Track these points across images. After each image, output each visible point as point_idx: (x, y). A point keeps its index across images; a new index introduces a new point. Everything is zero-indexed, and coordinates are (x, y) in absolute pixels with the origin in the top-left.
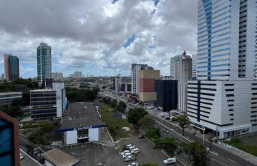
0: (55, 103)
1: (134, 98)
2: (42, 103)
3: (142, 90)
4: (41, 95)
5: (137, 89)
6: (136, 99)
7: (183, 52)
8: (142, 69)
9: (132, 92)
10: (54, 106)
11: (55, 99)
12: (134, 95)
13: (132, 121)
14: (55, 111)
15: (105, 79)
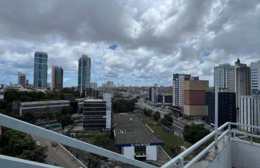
0: (105, 114)
1: (178, 111)
2: (93, 114)
3: (188, 102)
4: (92, 105)
5: (181, 101)
6: (180, 112)
7: (236, 61)
8: (186, 79)
9: (174, 104)
10: (104, 117)
11: (105, 109)
12: (177, 107)
13: (190, 140)
14: (105, 122)
15: (137, 89)
